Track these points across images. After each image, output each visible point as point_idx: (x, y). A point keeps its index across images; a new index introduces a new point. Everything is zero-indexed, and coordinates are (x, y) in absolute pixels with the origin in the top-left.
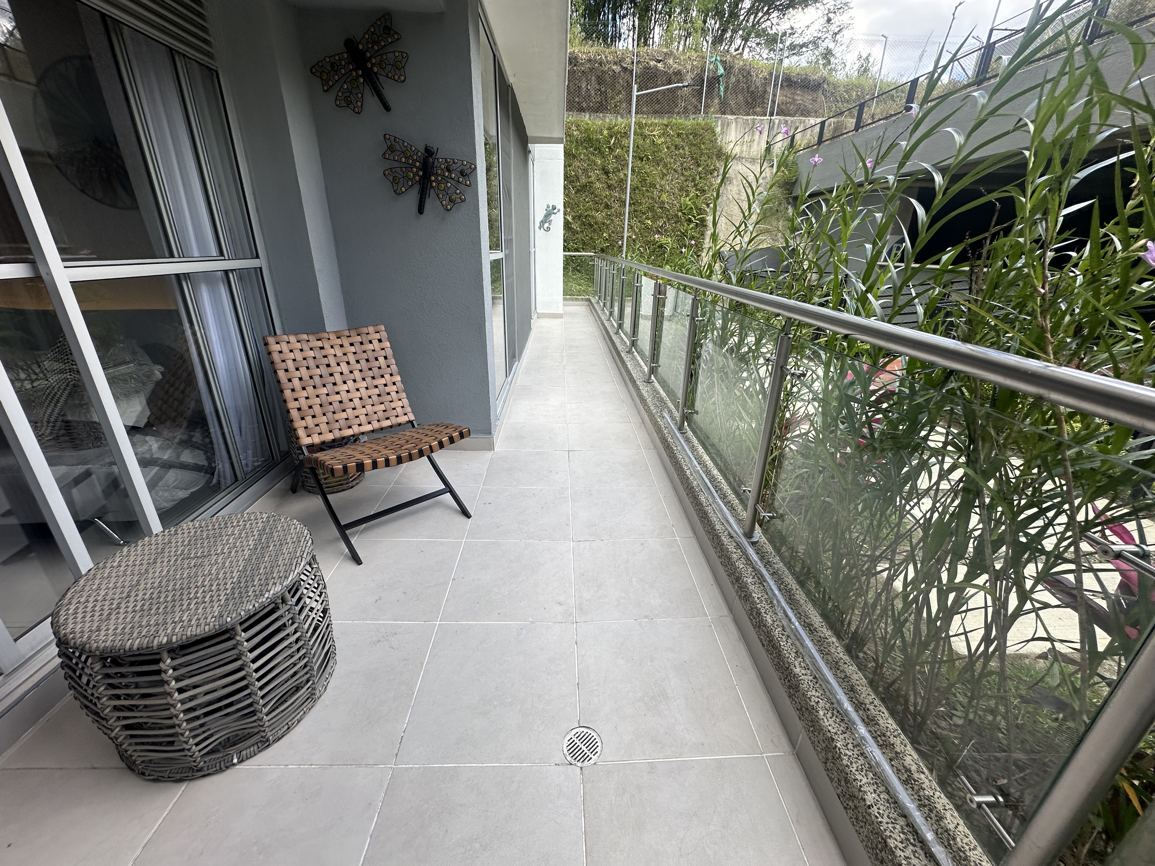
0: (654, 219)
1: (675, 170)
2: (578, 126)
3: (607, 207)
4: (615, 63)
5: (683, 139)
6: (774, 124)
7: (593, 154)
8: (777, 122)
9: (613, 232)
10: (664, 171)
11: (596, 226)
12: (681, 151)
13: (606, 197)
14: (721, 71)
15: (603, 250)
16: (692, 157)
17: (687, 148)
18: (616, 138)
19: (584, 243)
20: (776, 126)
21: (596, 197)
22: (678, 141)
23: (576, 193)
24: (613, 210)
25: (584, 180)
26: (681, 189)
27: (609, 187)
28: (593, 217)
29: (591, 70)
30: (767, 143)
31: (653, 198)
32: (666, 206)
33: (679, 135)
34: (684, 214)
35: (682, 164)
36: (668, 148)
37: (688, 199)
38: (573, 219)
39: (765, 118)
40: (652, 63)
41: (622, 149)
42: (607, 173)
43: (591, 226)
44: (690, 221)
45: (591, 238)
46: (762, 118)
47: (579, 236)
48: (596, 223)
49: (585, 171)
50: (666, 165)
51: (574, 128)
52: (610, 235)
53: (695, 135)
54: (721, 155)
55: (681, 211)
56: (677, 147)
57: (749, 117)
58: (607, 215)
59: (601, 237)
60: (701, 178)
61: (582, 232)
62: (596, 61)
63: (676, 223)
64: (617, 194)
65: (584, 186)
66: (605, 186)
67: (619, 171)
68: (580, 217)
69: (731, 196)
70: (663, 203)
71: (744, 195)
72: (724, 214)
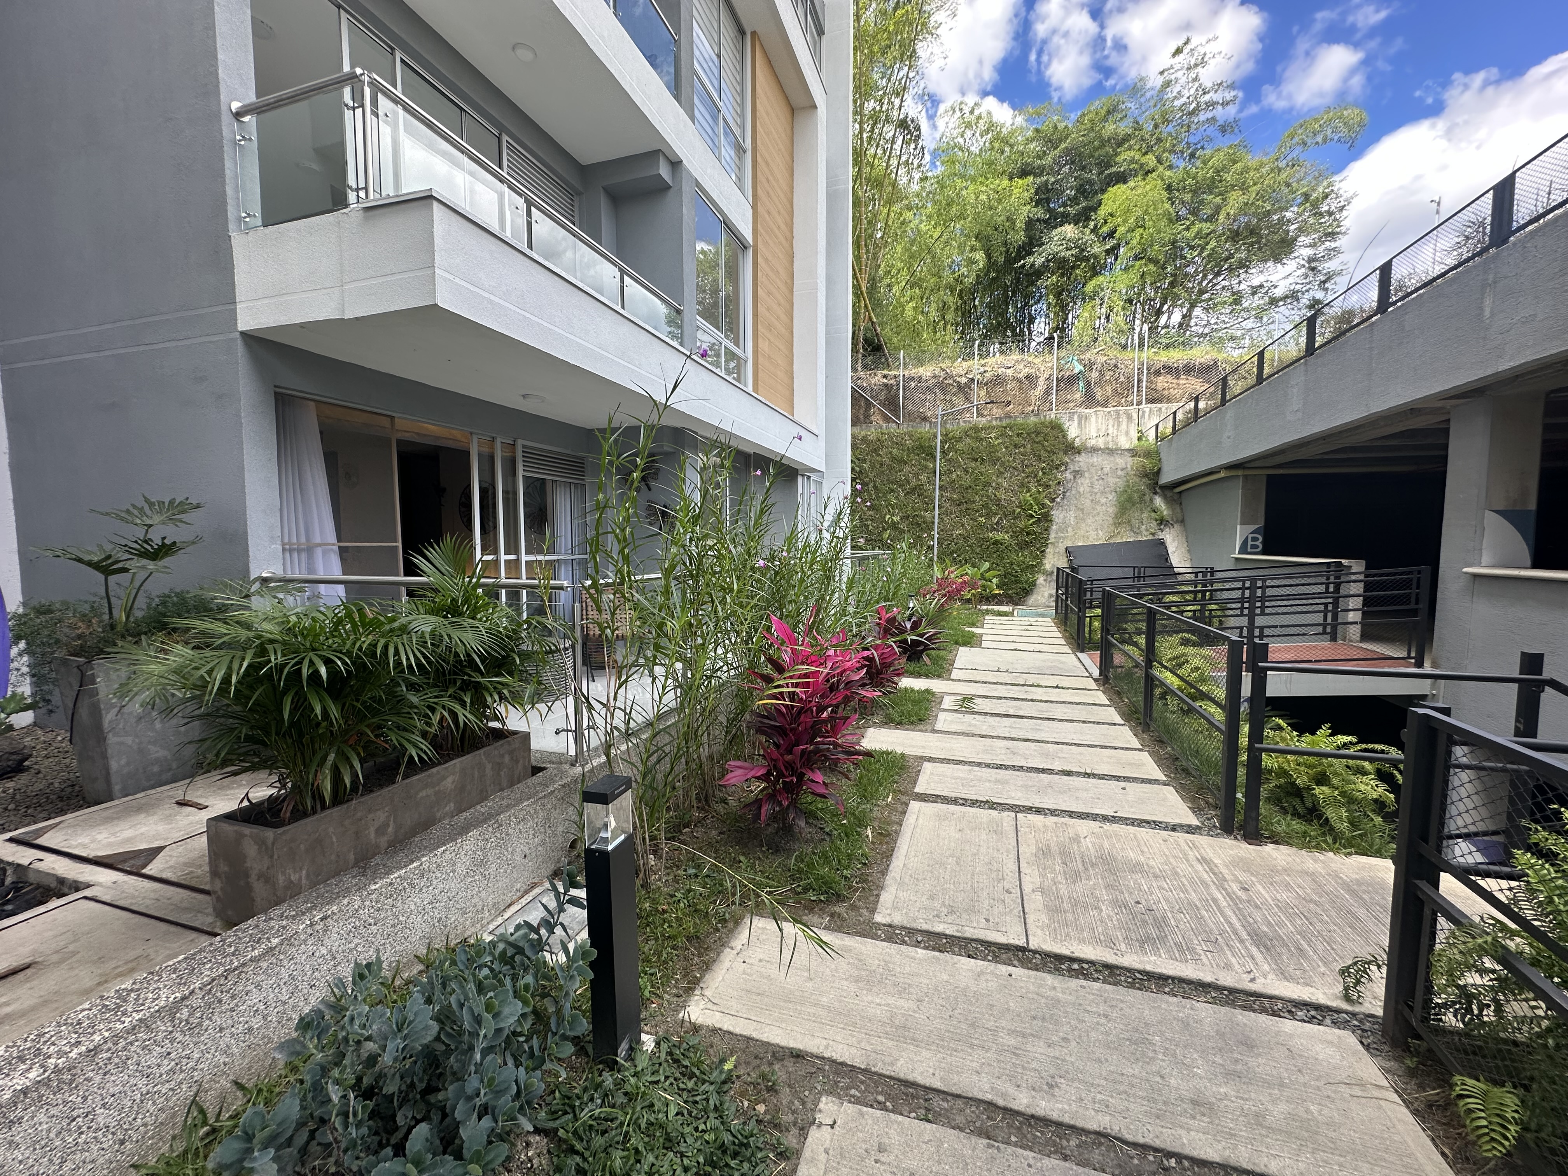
0: (988, 516)
1: (1014, 468)
2: (911, 436)
6: (1144, 412)
7: (925, 459)
8: (1147, 410)
10: (1002, 470)
12: (1021, 449)
14: (1079, 368)
16: (1034, 455)
17: (1028, 446)
18: (951, 443)
20: (1147, 415)
21: (926, 497)
22: (1018, 441)
25: (914, 483)
26: (1022, 485)
30: (1139, 431)
31: (988, 497)
32: (1003, 502)
33: (1019, 435)
34: (1023, 509)
35: (1022, 462)
36: (1006, 448)
37: (1028, 495)
39: (1132, 408)
40: (1001, 371)
41: (956, 452)
44: (1032, 516)
45: (919, 537)
46: (1128, 408)
47: (906, 535)
48: (924, 522)
49: (916, 475)
50: (1003, 463)
51: (907, 438)
53: (1038, 433)
54: (1072, 449)
55: (1021, 507)
56: (1016, 446)
57: (1112, 409)
60: (1044, 473)
63: (1014, 519)
64: (948, 494)
65: (914, 489)
67: (951, 473)
69: (1081, 490)
70: (999, 500)
71: (1098, 487)
72: (1073, 508)
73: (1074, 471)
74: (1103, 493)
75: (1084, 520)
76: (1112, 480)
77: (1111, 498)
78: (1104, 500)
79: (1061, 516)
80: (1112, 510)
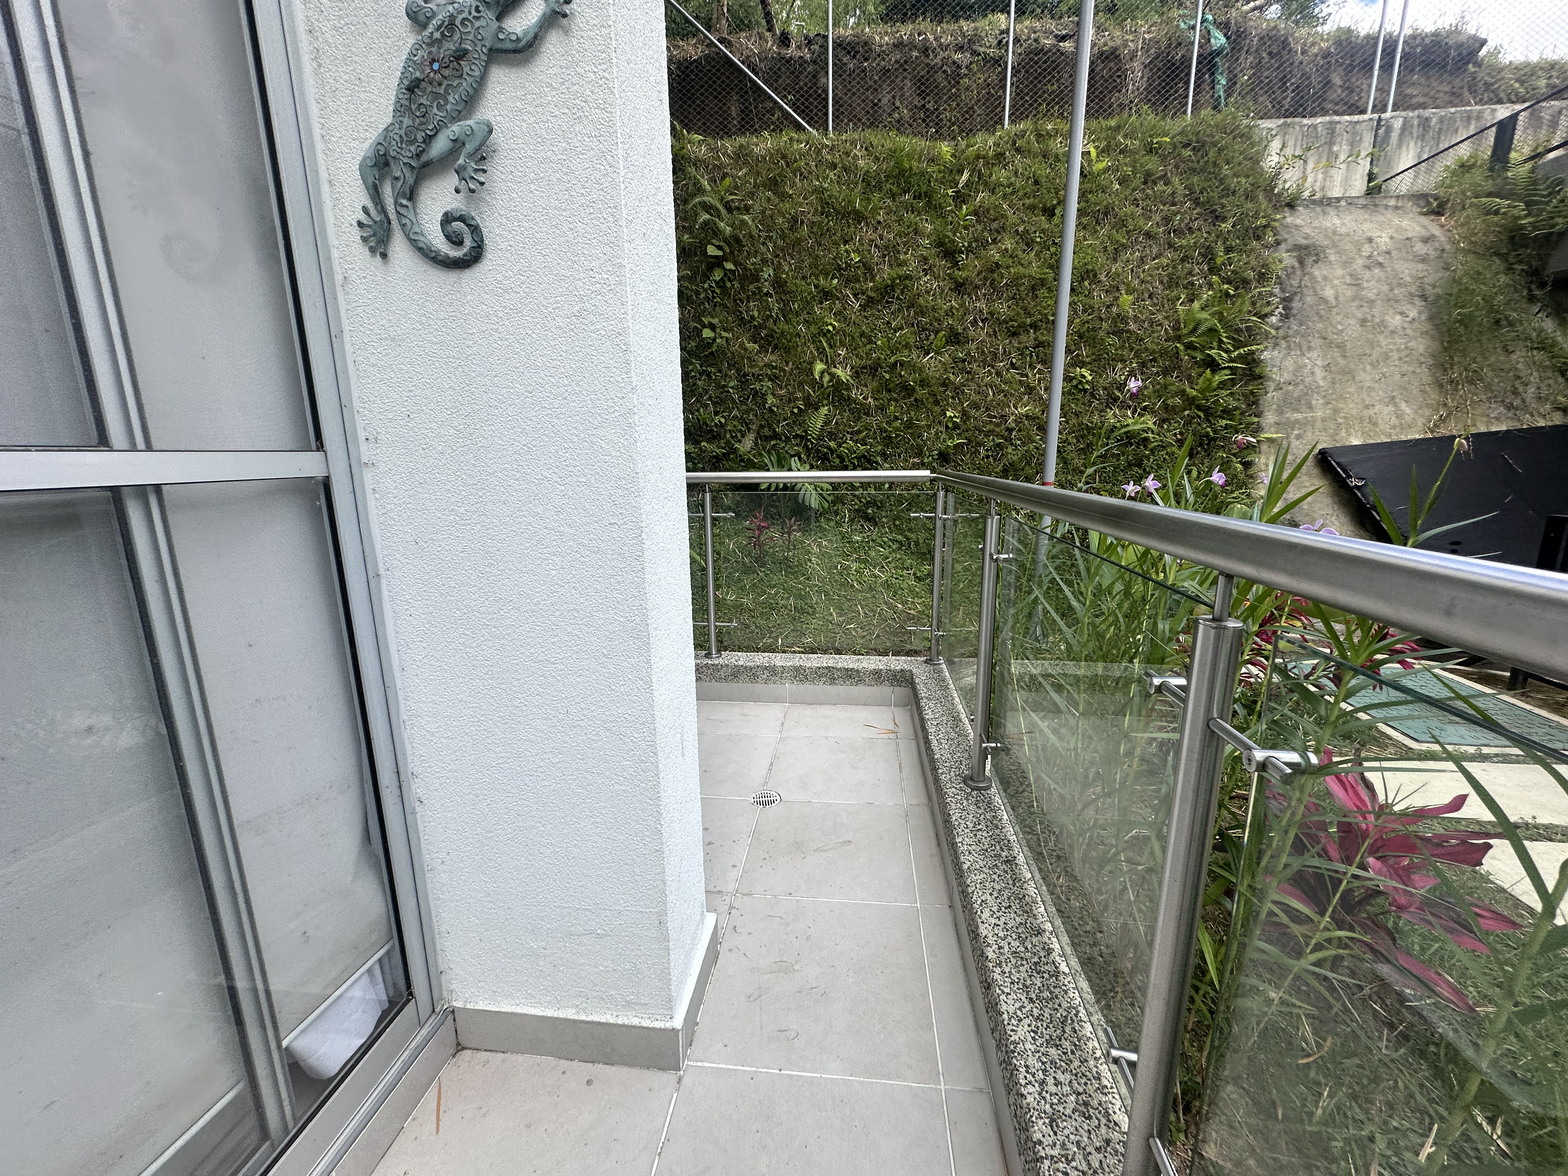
0: (1101, 364)
1: (1148, 235)
3: (955, 338)
4: (960, 48)
5: (1163, 158)
6: (1389, 129)
7: (912, 209)
8: (1398, 124)
9: (975, 406)
11: (921, 393)
12: (1160, 186)
13: (950, 313)
14: (1219, 40)
15: (944, 458)
16: (1197, 202)
17: (1176, 180)
18: (973, 171)
19: (888, 441)
20: (1395, 135)
21: (923, 314)
22: (1152, 164)
23: (863, 307)
24: (973, 346)
25: (886, 273)
26: (1172, 283)
27: (959, 287)
28: (913, 367)
29: (903, 65)
30: (1371, 177)
31: (1090, 309)
32: (1132, 326)
34: (1190, 346)
35: (1167, 220)
37: (1196, 305)
38: (856, 374)
39: (1366, 117)
40: (1048, 42)
41: (993, 191)
42: (949, 253)
43: (908, 390)
44: (1213, 365)
45: (909, 425)
46: (1356, 118)
47: (875, 421)
48: (923, 383)
49: (890, 251)
50: (1121, 223)
52: (965, 414)
55: (1179, 338)
56: (1149, 179)
57: (1319, 120)
58: (955, 360)
59: (938, 420)
60: (1228, 250)
61: (882, 408)
62: (913, 46)
63: (1166, 372)
64: (981, 305)
65: (887, 290)
66: (946, 285)
67: (985, 245)
68: (874, 369)
69: (1329, 293)
70: (1122, 318)
71: (1373, 286)
72: (1317, 342)
73: (1298, 248)
74: (1390, 301)
75: (1349, 373)
76: (1407, 270)
77: (1413, 313)
78: (1396, 321)
79: (1289, 364)
80: (1421, 346)
